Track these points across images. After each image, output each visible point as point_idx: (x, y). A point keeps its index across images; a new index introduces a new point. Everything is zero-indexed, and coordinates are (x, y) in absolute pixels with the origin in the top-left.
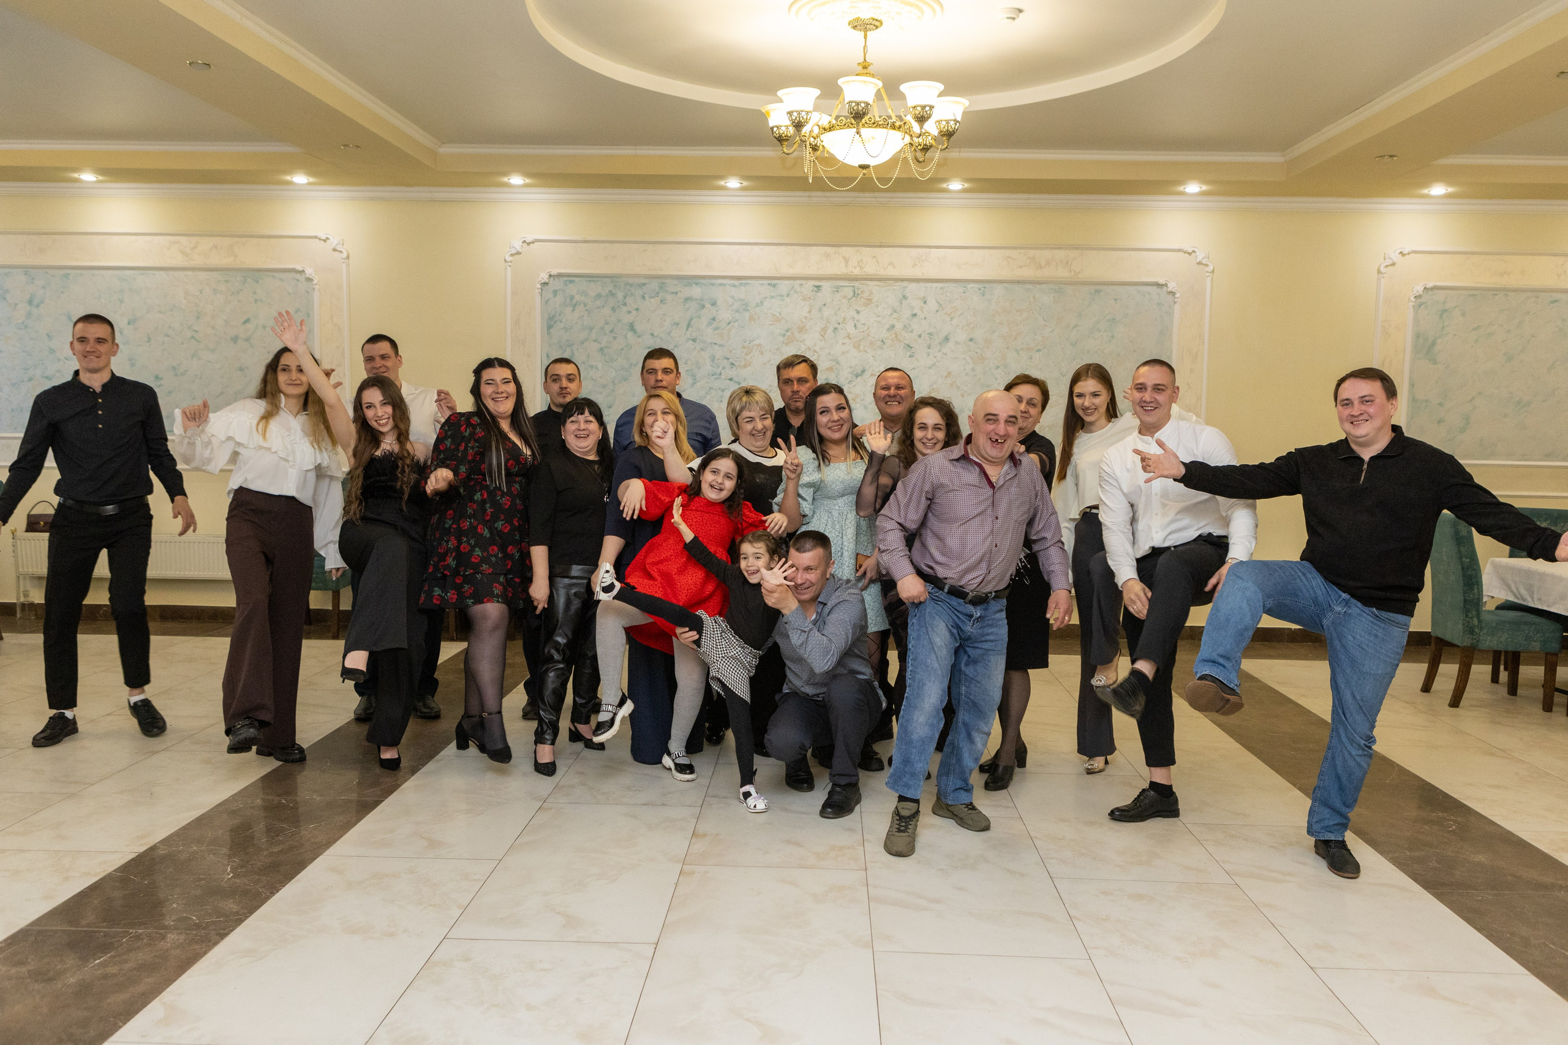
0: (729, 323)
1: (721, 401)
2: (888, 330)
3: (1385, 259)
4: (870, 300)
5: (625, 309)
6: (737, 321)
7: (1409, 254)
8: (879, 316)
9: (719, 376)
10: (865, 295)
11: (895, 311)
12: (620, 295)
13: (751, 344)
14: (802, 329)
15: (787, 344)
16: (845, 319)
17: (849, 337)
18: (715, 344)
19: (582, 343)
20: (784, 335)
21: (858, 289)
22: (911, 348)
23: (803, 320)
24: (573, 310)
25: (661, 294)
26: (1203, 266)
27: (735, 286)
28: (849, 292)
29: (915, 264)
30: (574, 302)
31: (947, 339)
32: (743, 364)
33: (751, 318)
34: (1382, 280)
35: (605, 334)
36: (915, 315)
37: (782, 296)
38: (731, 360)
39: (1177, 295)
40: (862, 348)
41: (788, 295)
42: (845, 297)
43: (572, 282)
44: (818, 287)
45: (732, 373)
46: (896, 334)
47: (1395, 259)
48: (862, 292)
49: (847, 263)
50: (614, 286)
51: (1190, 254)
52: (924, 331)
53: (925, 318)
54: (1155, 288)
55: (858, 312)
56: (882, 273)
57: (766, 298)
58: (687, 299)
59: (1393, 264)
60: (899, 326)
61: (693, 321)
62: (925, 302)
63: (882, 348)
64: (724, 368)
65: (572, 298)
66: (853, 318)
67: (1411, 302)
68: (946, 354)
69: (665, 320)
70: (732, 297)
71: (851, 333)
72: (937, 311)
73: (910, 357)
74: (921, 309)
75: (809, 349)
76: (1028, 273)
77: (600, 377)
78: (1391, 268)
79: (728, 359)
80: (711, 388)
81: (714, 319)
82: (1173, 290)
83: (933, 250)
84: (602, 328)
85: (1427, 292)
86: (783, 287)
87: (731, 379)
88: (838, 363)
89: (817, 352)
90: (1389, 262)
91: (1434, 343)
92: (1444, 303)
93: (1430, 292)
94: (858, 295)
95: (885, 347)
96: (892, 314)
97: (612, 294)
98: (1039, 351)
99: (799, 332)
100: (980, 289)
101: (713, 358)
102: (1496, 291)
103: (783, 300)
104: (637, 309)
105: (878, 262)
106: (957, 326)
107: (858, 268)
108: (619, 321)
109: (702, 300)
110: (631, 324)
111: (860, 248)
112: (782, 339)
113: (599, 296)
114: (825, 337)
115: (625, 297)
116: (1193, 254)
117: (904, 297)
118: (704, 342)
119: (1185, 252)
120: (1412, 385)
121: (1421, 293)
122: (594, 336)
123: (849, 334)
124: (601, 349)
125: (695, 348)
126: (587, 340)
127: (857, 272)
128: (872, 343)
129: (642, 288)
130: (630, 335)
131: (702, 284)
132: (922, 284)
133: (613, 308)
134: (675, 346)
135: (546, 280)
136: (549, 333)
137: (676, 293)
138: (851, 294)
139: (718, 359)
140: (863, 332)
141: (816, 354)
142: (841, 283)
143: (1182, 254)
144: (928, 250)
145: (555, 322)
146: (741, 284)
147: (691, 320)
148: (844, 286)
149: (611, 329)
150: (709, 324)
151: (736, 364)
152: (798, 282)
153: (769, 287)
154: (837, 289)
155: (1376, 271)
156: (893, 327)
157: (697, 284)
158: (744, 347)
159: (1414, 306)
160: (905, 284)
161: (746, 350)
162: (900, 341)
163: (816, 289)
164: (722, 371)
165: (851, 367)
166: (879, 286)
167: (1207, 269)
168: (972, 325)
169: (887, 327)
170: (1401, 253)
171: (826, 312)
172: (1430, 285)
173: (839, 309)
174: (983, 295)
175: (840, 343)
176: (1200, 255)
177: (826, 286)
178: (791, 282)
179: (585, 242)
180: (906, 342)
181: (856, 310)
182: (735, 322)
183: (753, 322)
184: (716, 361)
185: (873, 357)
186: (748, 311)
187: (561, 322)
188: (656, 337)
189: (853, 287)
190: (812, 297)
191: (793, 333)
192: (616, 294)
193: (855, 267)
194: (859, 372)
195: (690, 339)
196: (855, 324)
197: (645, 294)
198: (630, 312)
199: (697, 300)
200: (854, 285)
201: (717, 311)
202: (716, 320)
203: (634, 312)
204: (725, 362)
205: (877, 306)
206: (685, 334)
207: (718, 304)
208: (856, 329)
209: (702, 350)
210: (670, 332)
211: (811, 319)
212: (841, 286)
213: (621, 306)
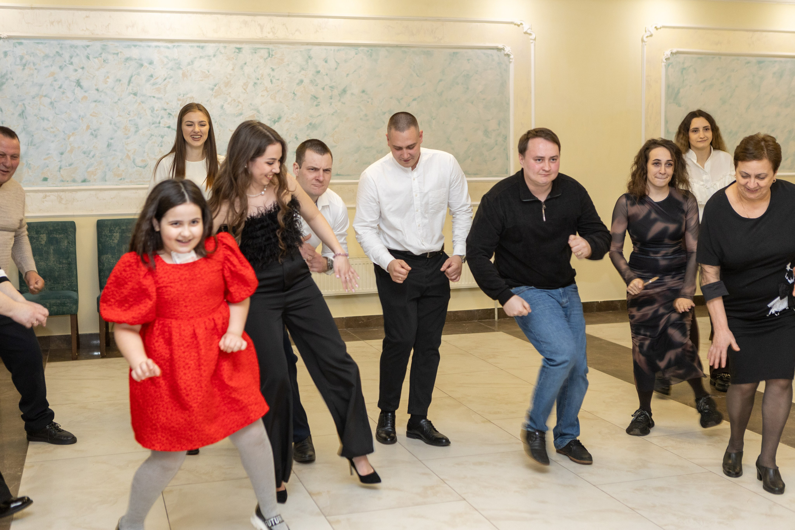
0: (165, 79)
1: (161, 146)
2: (298, 84)
3: (646, 32)
4: (282, 60)
5: (71, 67)
6: (171, 77)
7: (660, 28)
8: (290, 73)
9: (157, 125)
10: (278, 56)
11: (303, 69)
12: (66, 56)
13: (185, 97)
14: (227, 84)
15: (215, 97)
16: (262, 76)
17: (266, 89)
18: (154, 97)
19: (33, 98)
20: (213, 89)
21: (272, 51)
22: (317, 98)
23: (228, 77)
24: (24, 69)
25: (103, 55)
26: (527, 35)
27: (168, 48)
28: (264, 53)
29: (317, 31)
30: (24, 61)
31: (344, 91)
33: (184, 75)
34: (645, 47)
35: (55, 90)
37: (209, 56)
38: (168, 111)
39: (512, 57)
40: (277, 99)
41: (214, 56)
42: (261, 57)
43: (21, 44)
44: (239, 49)
46: (304, 87)
47: (652, 32)
48: (275, 53)
49: (262, 29)
50: (61, 47)
51: (518, 25)
52: (327, 85)
53: (327, 75)
54: (495, 51)
55: (273, 70)
56: (291, 38)
57: (195, 58)
58: (127, 59)
59: (651, 36)
60: (306, 81)
61: (134, 78)
62: (326, 62)
63: (293, 99)
64: (162, 118)
65: (22, 58)
66: (269, 75)
67: (664, 62)
68: (344, 103)
69: (108, 77)
70: (167, 57)
71: (268, 87)
72: (336, 69)
73: (317, 106)
74: (324, 67)
75: (234, 100)
76: (404, 40)
78: (649, 38)
79: (165, 110)
80: (152, 135)
81: (152, 76)
82: (509, 53)
83: (331, 20)
84: (51, 85)
85: (673, 55)
86: (210, 49)
87: (169, 127)
88: (258, 111)
89: (241, 103)
90: (648, 34)
91: (678, 92)
92: (683, 63)
93: (675, 55)
94: (272, 55)
96: (300, 71)
97: (58, 54)
98: (414, 100)
99: (226, 86)
100: (367, 51)
101: (152, 110)
102: (714, 55)
103: (211, 60)
104: (83, 68)
105: (287, 29)
106: (352, 81)
107: (272, 33)
108: (67, 78)
109: (140, 59)
110: (78, 80)
111: (270, 17)
112: (210, 92)
113: (47, 56)
115: (71, 58)
116: (521, 26)
117: (309, 57)
118: (143, 95)
119: (515, 24)
120: (666, 122)
121: (669, 56)
124: (51, 103)
125: (136, 101)
127: (270, 36)
128: (285, 95)
129: (86, 50)
130: (78, 90)
131: (140, 46)
132: (323, 47)
133: (61, 68)
137: (117, 54)
138: (267, 55)
139: (157, 110)
140: (278, 86)
142: (258, 46)
143: (513, 25)
144: (326, 19)
145: (7, 80)
146: (174, 46)
148: (262, 48)
149: (59, 86)
150: (148, 80)
152: (222, 45)
153: (197, 49)
154: (255, 51)
155: (641, 39)
156: (302, 81)
157: (135, 46)
158: (179, 100)
159: (665, 65)
160: (309, 47)
162: (307, 93)
163: (237, 51)
164: (161, 121)
165: (269, 115)
166: (289, 49)
167: (531, 37)
169: (297, 81)
170: (656, 27)
171: (247, 70)
172: (674, 50)
173: (257, 67)
174: (371, 55)
175: (260, 94)
176: (526, 27)
177: (246, 48)
178: (217, 44)
179: (32, 8)
180: (311, 94)
181: (271, 68)
182: (170, 78)
183: (185, 78)
184: (155, 112)
185: (287, 106)
186: (181, 69)
187: (12, 79)
188: (101, 92)
189: (268, 49)
190: (234, 57)
191: (220, 88)
192: (63, 54)
193: (269, 33)
194: (276, 119)
195: (132, 93)
196: (271, 80)
197: (89, 54)
198: (76, 70)
199: (136, 59)
200: (268, 47)
201: (154, 69)
202: (154, 76)
203: (80, 70)
204: (163, 112)
205: (288, 65)
206: (127, 89)
207: (155, 63)
208: (272, 83)
209: (143, 102)
210: (113, 88)
211: (235, 76)
212: (258, 48)
213: (68, 65)
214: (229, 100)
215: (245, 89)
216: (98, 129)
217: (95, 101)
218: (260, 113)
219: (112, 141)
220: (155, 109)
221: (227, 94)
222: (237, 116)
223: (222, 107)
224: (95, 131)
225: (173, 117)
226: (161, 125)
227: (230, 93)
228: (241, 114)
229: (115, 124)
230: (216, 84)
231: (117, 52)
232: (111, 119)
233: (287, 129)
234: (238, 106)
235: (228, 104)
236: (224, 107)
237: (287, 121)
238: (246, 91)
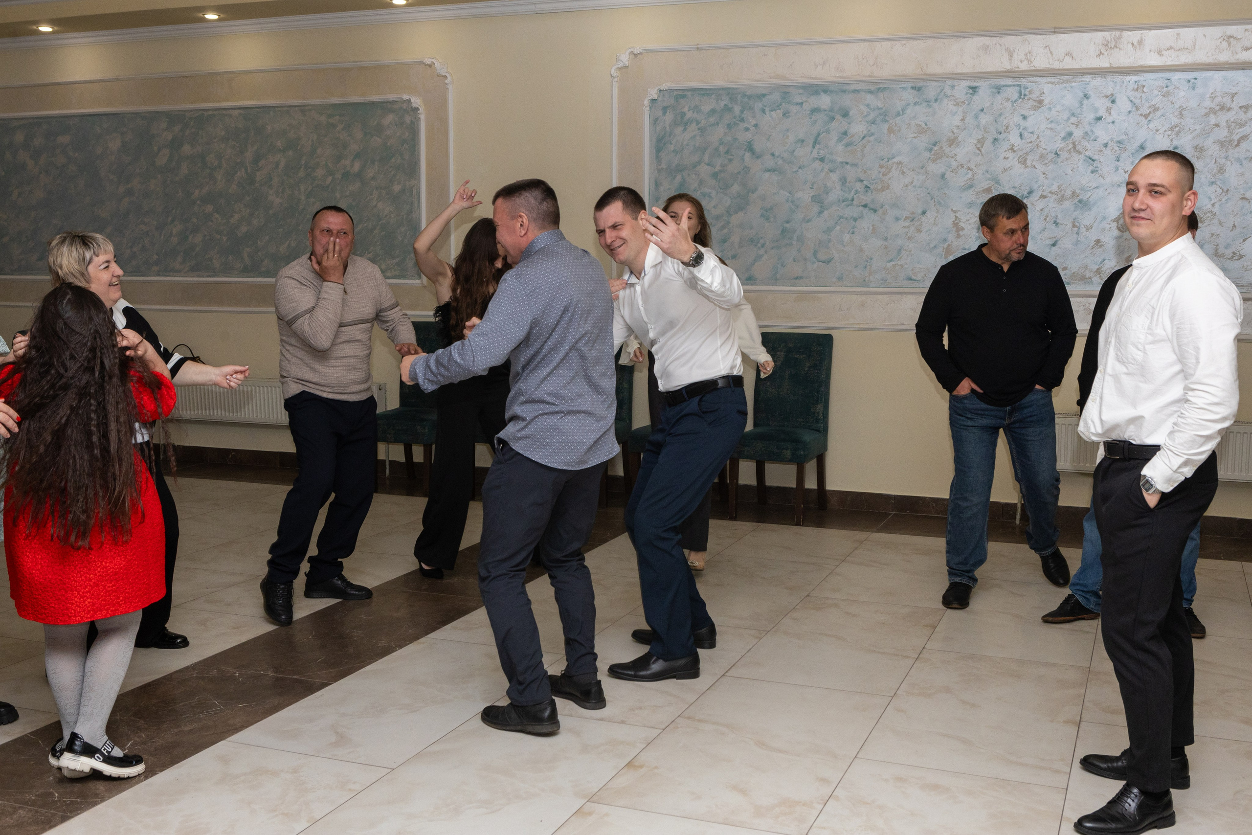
0: (864, 137)
1: (853, 233)
2: (1064, 138)
4: (1041, 102)
5: (742, 125)
6: (872, 134)
8: (1051, 122)
9: (850, 203)
10: (1035, 96)
11: (1073, 115)
12: (737, 109)
13: (889, 163)
14: (953, 142)
15: (934, 161)
16: (1007, 128)
17: (1012, 149)
18: (847, 163)
19: (694, 167)
20: (930, 150)
21: (1026, 88)
22: (1093, 160)
23: (955, 131)
24: (685, 129)
25: (783, 107)
27: (871, 92)
28: (1013, 93)
29: (1101, 53)
30: (685, 119)
32: (880, 187)
33: (890, 130)
35: (720, 156)
36: (1099, 119)
37: (929, 101)
38: (865, 182)
40: (1029, 163)
41: (936, 100)
42: (1008, 99)
43: (683, 96)
44: (974, 89)
45: (867, 198)
46: (1074, 144)
48: (1030, 92)
49: (1011, 56)
50: (730, 100)
52: (1112, 140)
53: (1113, 122)
56: (1057, 65)
57: (908, 105)
58: (815, 111)
60: (1078, 133)
61: (821, 136)
63: (1056, 163)
64: (856, 193)
65: (683, 115)
66: (1018, 126)
69: (787, 137)
70: (868, 106)
71: (1016, 145)
73: (1092, 172)
74: (1109, 111)
77: (714, 207)
79: (862, 181)
80: (840, 218)
81: (845, 133)
84: (717, 149)
86: (931, 89)
87: (865, 206)
89: (971, 170)
94: (1025, 95)
95: (1059, 160)
96: (1069, 119)
97: (728, 109)
99: (950, 145)
100: (1189, 81)
101: (844, 181)
103: (930, 106)
104: (756, 126)
105: (1051, 53)
106: (1157, 130)
107: (1026, 62)
108: (736, 140)
109: (831, 110)
110: (749, 142)
111: (1025, 36)
112: (927, 154)
113: (713, 111)
114: (983, 150)
115: (742, 112)
117: (1085, 95)
118: (832, 161)
122: (706, 158)
123: (1013, 146)
124: (715, 175)
125: (822, 170)
126: (699, 163)
127: (1024, 66)
128: (1042, 156)
129: (762, 101)
130: (748, 155)
131: (832, 92)
132: (1110, 78)
133: (729, 126)
134: (800, 168)
135: (656, 97)
136: (657, 157)
137: (802, 104)
138: (1016, 96)
139: (850, 182)
140: (1031, 142)
141: (970, 173)
142: (1002, 82)
144: (1118, 34)
145: (665, 144)
146: (879, 89)
147: (819, 135)
148: (1010, 86)
149: (725, 150)
150: (840, 140)
151: (872, 187)
152: (949, 83)
153: (913, 91)
154: (998, 89)
156: (1070, 134)
157: (826, 92)
158: (881, 166)
160: (1087, 78)
161: (884, 170)
162: (1080, 153)
163: (971, 91)
164: (855, 197)
166: (1052, 83)
168: (1177, 129)
169: (1063, 135)
171: (984, 119)
174: (1194, 89)
175: (1002, 156)
177: (983, 85)
178: (941, 83)
179: (699, 49)
180: (1087, 153)
181: (1022, 115)
182: (870, 136)
183: (892, 135)
184: (847, 184)
185: (1044, 174)
186: (888, 121)
187: (671, 144)
188: (778, 157)
189: (1019, 86)
190: (966, 102)
191: (941, 148)
192: (732, 108)
193: (1021, 62)
194: (1025, 193)
195: (817, 158)
196: (1021, 133)
197: (765, 106)
198: (747, 129)
199: (825, 110)
200: (1019, 83)
201: (849, 123)
202: (848, 134)
203: (753, 128)
204: (858, 185)
205: (1050, 109)
206: (812, 152)
207: (851, 113)
208: (1021, 139)
209: (831, 171)
210: (794, 151)
211: (965, 129)
212: (1004, 86)
213: (737, 122)
214: (954, 164)
215: (978, 149)
216: (771, 209)
217: (769, 171)
218: (1000, 185)
219: (788, 226)
220: (848, 181)
221: (952, 157)
222: (964, 190)
223: (943, 176)
224: (767, 211)
225: (872, 192)
226: (855, 202)
227: (956, 155)
228: (971, 187)
229: (793, 202)
230: (937, 143)
231: (801, 101)
232: (788, 195)
233: (1042, 210)
234: (967, 174)
235: (953, 171)
236: (946, 176)
237: (1043, 197)
238: (980, 151)
